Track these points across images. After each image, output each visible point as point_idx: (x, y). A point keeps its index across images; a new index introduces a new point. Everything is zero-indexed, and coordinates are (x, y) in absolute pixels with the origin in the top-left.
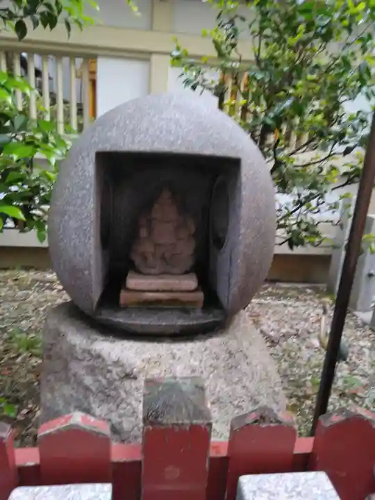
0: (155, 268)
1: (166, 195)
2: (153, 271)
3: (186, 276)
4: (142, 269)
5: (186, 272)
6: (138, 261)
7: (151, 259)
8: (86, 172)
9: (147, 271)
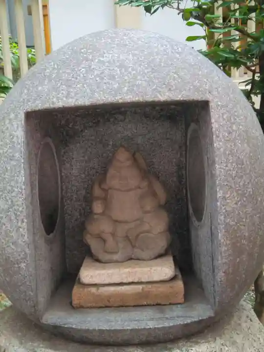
0: (116, 253)
1: (123, 156)
2: (115, 257)
3: (159, 260)
4: (101, 256)
5: (160, 256)
6: (94, 245)
7: (110, 241)
8: (15, 138)
9: (107, 257)
